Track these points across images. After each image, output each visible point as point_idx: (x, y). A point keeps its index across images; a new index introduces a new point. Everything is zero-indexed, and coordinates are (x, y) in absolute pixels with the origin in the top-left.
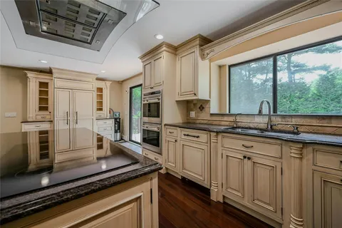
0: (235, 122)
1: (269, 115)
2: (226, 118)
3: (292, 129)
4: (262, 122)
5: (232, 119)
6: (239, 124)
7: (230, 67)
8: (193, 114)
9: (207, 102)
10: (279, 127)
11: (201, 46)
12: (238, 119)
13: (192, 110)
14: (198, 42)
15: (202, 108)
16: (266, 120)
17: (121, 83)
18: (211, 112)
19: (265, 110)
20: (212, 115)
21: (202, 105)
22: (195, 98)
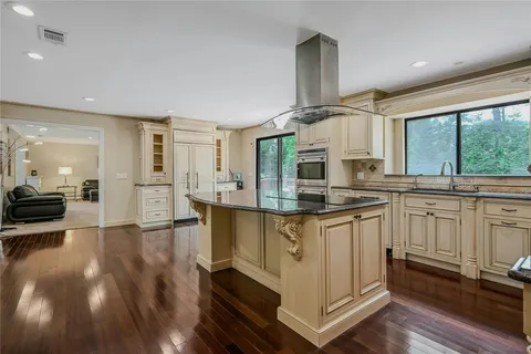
0: (415, 183)
1: (452, 176)
2: (403, 180)
3: (472, 189)
4: (444, 183)
5: (411, 180)
6: (420, 186)
7: (406, 120)
8: (361, 176)
9: (382, 161)
10: (461, 188)
11: (375, 100)
12: (419, 180)
13: (360, 171)
14: (372, 96)
15: (373, 168)
16: (448, 181)
17: (240, 132)
18: (386, 173)
19: (447, 171)
20: (386, 176)
21: (373, 165)
22: (369, 157)
